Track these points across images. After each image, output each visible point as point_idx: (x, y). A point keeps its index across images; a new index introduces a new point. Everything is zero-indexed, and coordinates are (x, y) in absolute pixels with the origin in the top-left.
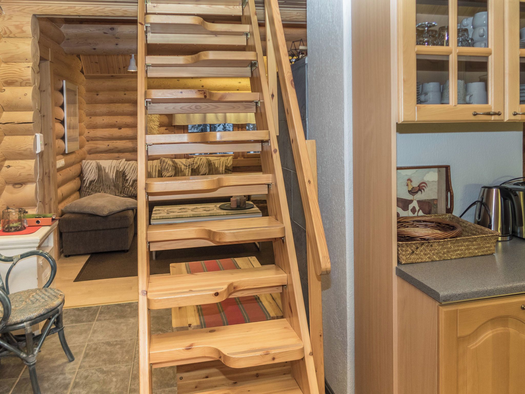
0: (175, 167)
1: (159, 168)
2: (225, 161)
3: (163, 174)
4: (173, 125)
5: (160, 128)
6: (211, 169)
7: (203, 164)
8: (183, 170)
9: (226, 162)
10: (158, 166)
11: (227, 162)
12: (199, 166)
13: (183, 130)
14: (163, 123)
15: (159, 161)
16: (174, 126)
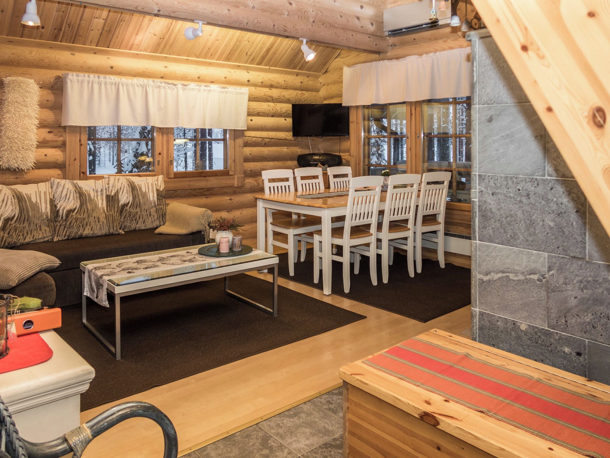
0: (80, 193)
1: (51, 197)
2: (154, 182)
3: (58, 206)
4: (62, 125)
5: (39, 130)
6: (137, 196)
7: (122, 187)
8: (92, 198)
9: (156, 184)
10: (49, 193)
11: (158, 184)
12: (118, 191)
13: (78, 135)
14: (45, 123)
15: (48, 184)
16: (65, 128)
